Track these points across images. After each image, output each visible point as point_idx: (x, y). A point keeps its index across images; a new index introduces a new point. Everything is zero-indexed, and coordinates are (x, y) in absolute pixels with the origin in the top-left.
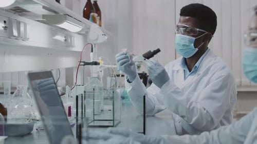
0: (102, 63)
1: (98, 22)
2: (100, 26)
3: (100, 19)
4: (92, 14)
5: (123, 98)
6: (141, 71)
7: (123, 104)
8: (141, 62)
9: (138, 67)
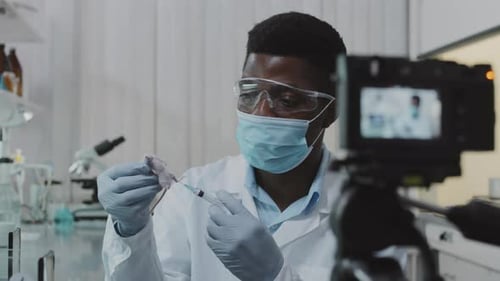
0: (19, 157)
1: (15, 88)
2: (20, 94)
3: (20, 84)
4: (5, 74)
5: (57, 221)
6: (89, 176)
7: (57, 233)
8: (91, 160)
9: (86, 168)
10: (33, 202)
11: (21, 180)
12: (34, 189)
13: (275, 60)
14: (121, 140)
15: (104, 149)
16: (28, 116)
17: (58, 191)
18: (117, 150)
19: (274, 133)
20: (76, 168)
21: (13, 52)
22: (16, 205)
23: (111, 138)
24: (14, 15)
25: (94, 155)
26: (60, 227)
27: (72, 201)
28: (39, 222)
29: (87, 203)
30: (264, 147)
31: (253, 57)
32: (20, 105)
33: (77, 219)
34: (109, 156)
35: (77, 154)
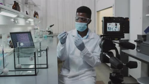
0: (39, 28)
2: (38, 18)
3: (38, 17)
4: (36, 16)
5: (45, 37)
6: (49, 30)
7: (45, 39)
8: (49, 28)
9: (49, 29)
10: (41, 34)
11: (39, 31)
12: (41, 32)
13: (81, 14)
14: (53, 25)
15: (51, 26)
16: (40, 22)
17: (45, 33)
18: (53, 26)
19: (82, 25)
20: (47, 29)
21: (37, 12)
22: (38, 35)
23: (52, 25)
24: (37, 6)
25: (50, 27)
26: (45, 38)
27: (46, 34)
28: (42, 37)
29: (49, 34)
30: (80, 27)
31: (78, 13)
32: (39, 20)
33: (47, 37)
34: (52, 27)
35: (47, 27)
